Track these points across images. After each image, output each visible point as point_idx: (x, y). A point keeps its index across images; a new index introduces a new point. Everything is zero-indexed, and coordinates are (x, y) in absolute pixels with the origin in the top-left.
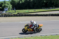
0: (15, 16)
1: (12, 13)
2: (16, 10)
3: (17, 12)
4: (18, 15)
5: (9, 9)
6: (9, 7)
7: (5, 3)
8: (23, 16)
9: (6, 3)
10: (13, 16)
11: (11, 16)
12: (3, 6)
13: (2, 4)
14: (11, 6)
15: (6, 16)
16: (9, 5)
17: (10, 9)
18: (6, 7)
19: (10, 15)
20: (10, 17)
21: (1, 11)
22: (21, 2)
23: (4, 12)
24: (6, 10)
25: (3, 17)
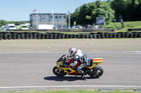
0: (122, 37)
2: (124, 21)
3: (128, 26)
4: (130, 35)
5: (107, 20)
6: (106, 15)
7: (98, 7)
9: (101, 6)
11: (113, 37)
12: (94, 13)
13: (93, 8)
14: (112, 12)
15: (100, 36)
16: (107, 11)
17: (111, 20)
18: (101, 14)
19: (109, 35)
20: (110, 38)
21: (89, 26)
22: (136, 2)
23: (97, 27)
24: (100, 21)
25: (94, 38)
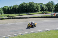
1: (3, 17)
8: (11, 19)
10: (4, 19)
16: (1, 11)
17: (2, 14)
22: (9, 9)
